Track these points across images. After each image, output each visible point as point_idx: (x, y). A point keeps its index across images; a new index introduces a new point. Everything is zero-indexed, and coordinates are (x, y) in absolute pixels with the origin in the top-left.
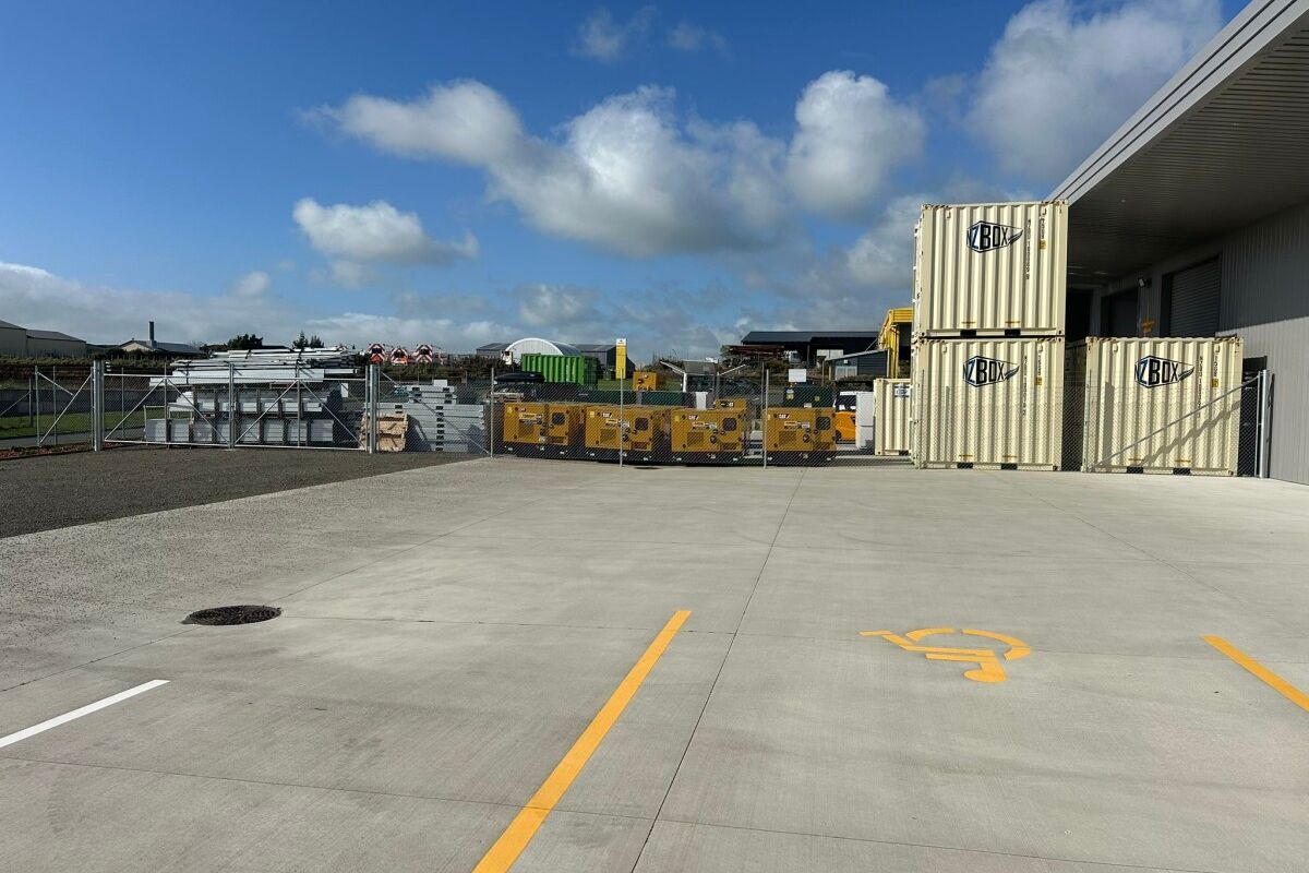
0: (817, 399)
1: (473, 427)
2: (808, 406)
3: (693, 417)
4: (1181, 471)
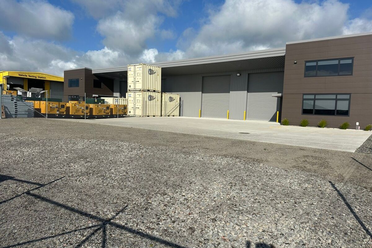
0: (102, 102)
1: (29, 109)
2: (100, 103)
3: (77, 105)
4: (173, 116)
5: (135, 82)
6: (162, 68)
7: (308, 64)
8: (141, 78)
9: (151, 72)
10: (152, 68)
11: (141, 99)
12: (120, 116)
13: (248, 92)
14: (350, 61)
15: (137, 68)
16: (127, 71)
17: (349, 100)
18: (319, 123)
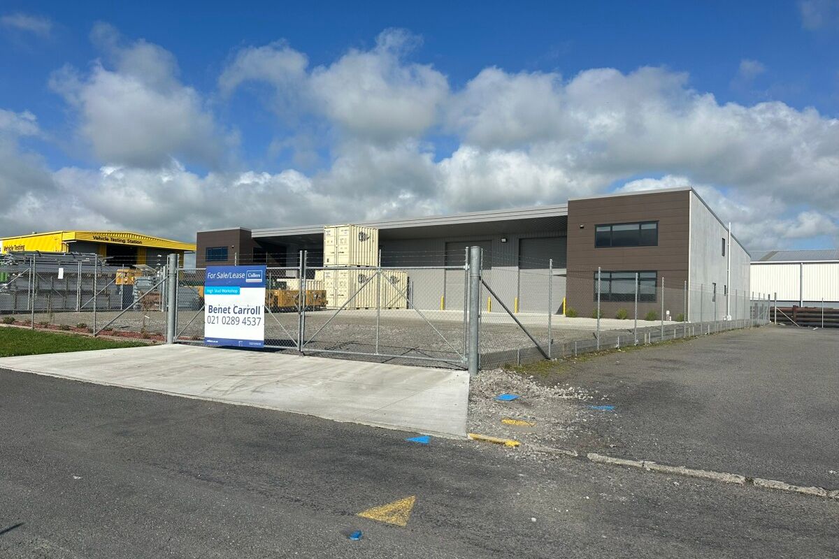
4: (398, 308)
5: (337, 254)
6: (380, 231)
7: (599, 229)
8: (348, 246)
9: (363, 237)
10: (365, 231)
11: (347, 281)
12: (317, 309)
13: (520, 268)
14: (653, 226)
15: (340, 231)
16: (323, 234)
17: (655, 279)
18: (617, 313)
